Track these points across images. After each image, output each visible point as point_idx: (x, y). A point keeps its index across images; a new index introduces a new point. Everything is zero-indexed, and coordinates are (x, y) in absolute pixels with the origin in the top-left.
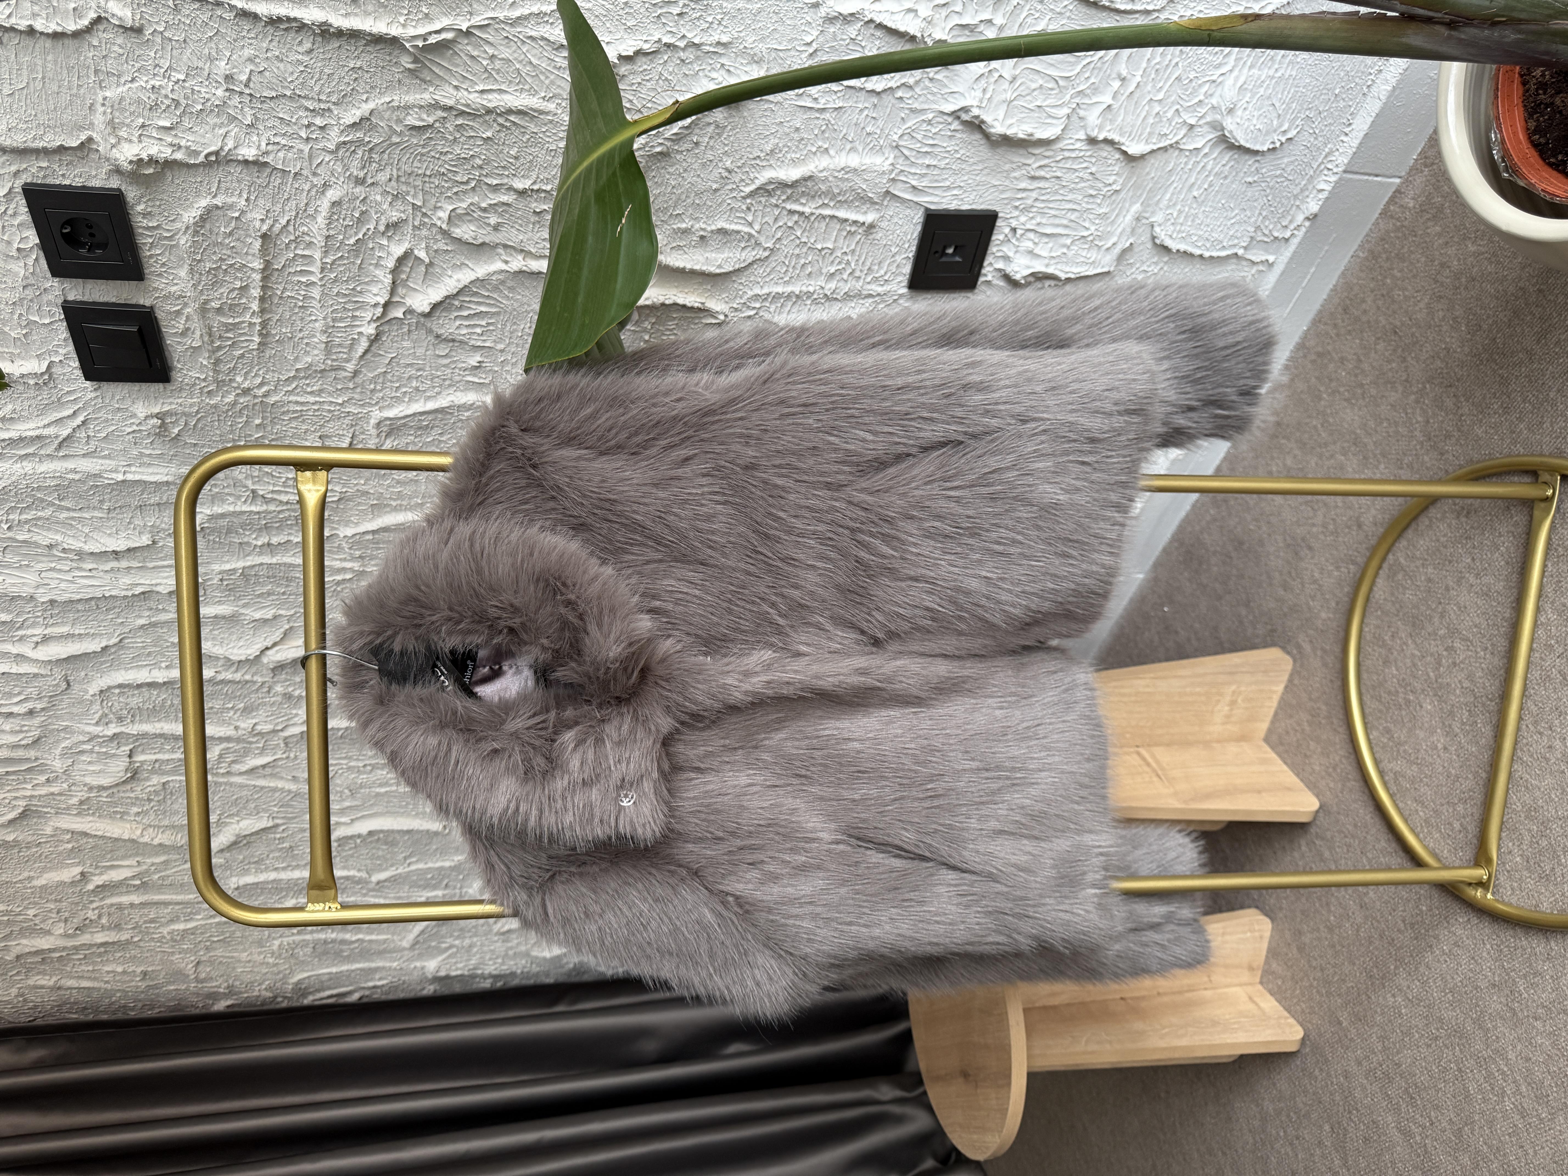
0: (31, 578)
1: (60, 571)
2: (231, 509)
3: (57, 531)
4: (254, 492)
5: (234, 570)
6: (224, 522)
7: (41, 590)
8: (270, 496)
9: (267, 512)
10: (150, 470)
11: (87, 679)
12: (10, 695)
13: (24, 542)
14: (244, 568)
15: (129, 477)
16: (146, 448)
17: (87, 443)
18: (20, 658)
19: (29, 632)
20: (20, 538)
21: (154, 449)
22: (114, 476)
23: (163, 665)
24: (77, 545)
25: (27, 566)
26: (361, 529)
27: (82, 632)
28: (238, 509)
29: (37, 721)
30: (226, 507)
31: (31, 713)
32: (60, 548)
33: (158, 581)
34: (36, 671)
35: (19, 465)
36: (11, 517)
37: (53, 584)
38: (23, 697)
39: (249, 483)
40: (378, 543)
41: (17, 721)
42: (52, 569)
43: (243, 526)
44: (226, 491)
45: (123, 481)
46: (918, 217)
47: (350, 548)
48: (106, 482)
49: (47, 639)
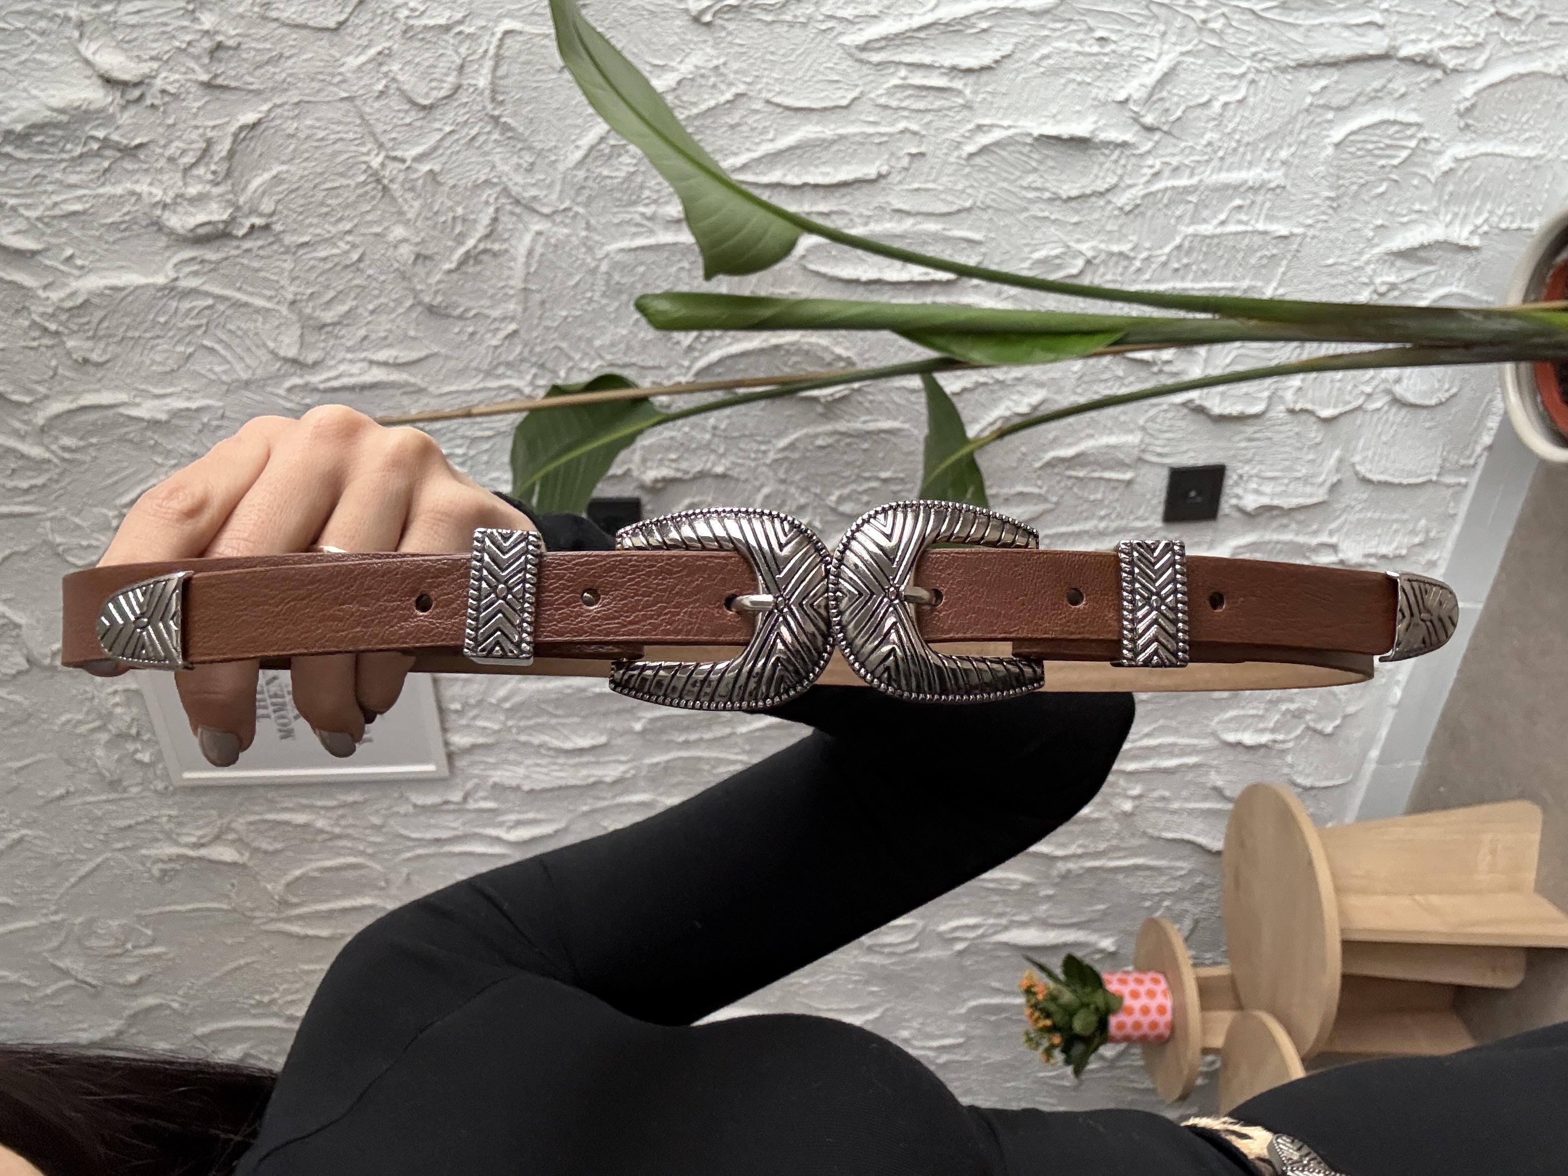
0: (521, 771)
1: (542, 765)
3: (547, 734)
5: (658, 764)
6: (659, 724)
7: (526, 782)
13: (524, 743)
14: (668, 762)
18: (498, 840)
19: (507, 818)
20: (522, 740)
24: (556, 743)
25: (521, 762)
32: (546, 747)
33: (605, 773)
36: (520, 724)
37: (535, 776)
46: (1165, 474)
47: (743, 744)
49: (518, 824)
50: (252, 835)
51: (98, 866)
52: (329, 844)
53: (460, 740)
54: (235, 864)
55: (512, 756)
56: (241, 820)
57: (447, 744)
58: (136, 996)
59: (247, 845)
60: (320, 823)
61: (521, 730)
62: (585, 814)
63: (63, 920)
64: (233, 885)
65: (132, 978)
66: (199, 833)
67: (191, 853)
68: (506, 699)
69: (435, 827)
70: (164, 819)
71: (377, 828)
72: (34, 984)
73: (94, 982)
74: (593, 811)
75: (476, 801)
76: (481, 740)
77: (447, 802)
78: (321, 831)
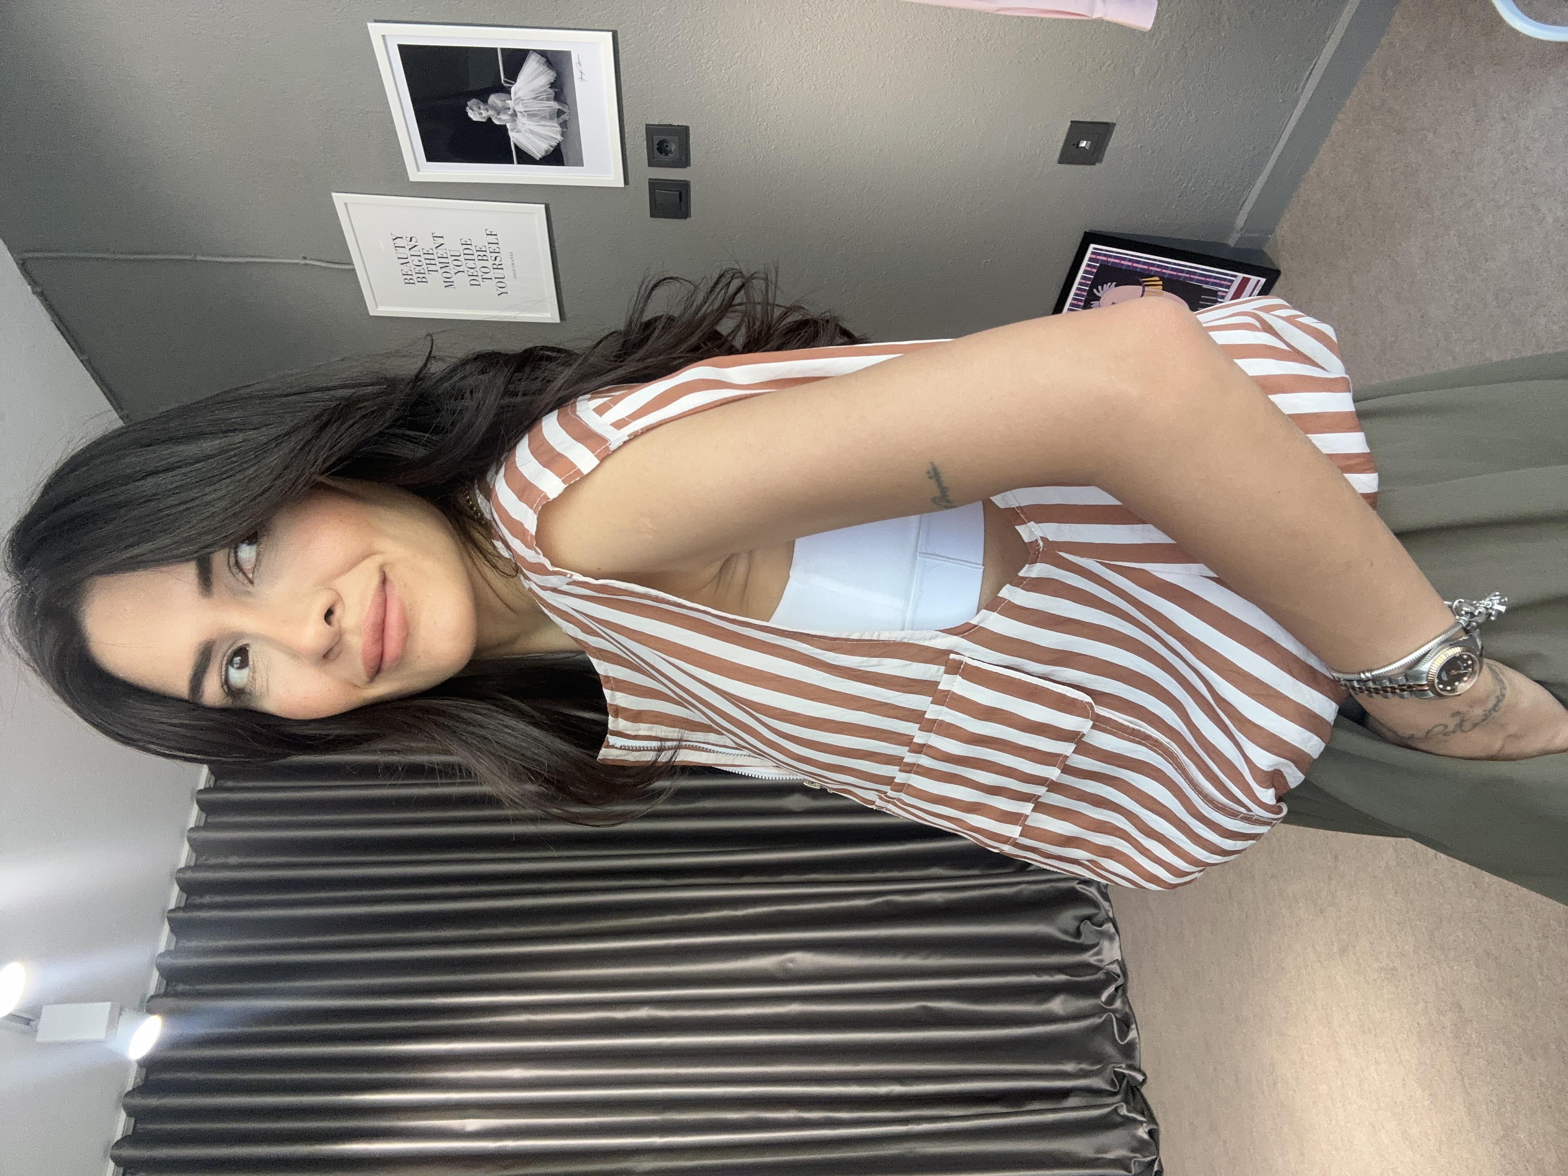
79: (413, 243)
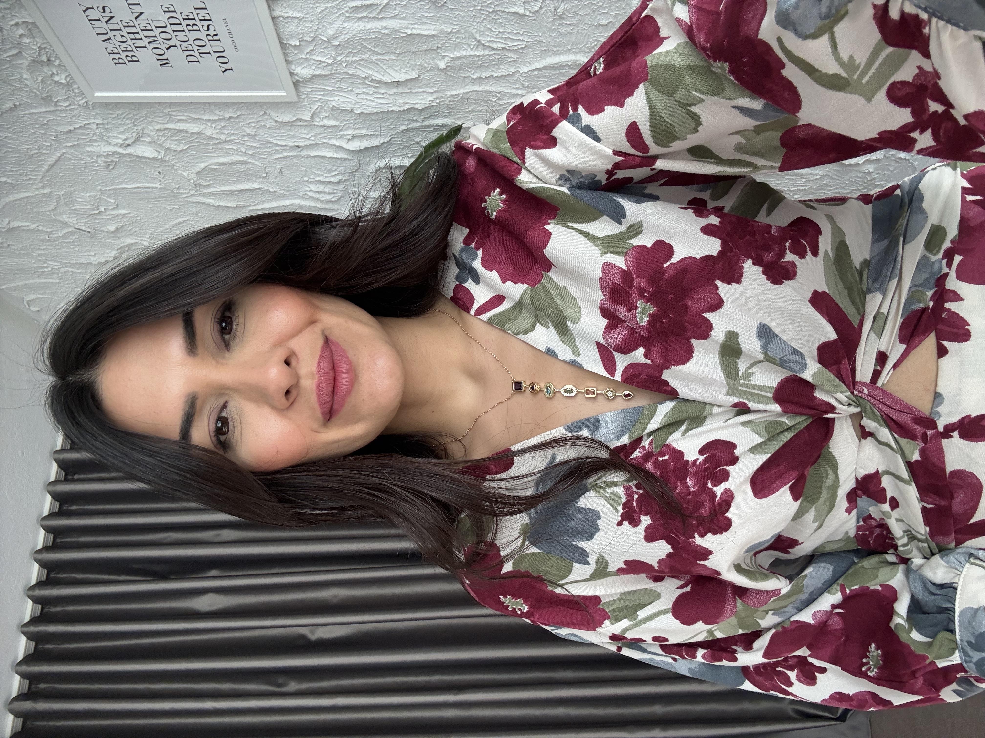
0: (352, 98)
1: (368, 94)
2: (464, 53)
3: (370, 68)
4: (479, 41)
5: (458, 95)
6: (458, 63)
7: (357, 106)
8: (487, 44)
9: (483, 56)
10: (425, 27)
11: (369, 164)
12: (330, 171)
13: (352, 75)
14: (464, 93)
15: (415, 32)
16: (426, 12)
17: (395, 9)
18: (340, 148)
19: (346, 133)
20: (351, 72)
21: (429, 13)
22: (406, 31)
23: (409, 155)
24: (379, 77)
25: (351, 90)
26: (533, 67)
27: (372, 133)
28: (468, 54)
29: (341, 187)
30: (461, 52)
31: (339, 182)
32: (370, 79)
33: (417, 101)
34: (346, 156)
35: (357, 24)
36: (348, 59)
37: (364, 102)
38: (337, 172)
39: (477, 36)
40: (539, 77)
41: (331, 187)
42: (364, 93)
43: (469, 65)
44: (464, 41)
45: (411, 35)
47: (524, 81)
48: (402, 35)
49: (354, 137)
50: (163, 139)
51: (60, 158)
52: (220, 146)
53: (303, 71)
54: (154, 159)
55: (344, 86)
56: (151, 128)
57: (291, 74)
58: (119, 238)
59: (160, 145)
60: (209, 132)
61: (349, 64)
62: (402, 132)
63: (51, 192)
64: (159, 173)
65: (112, 228)
66: (124, 137)
67: (121, 150)
68: (334, 37)
69: (293, 137)
70: (95, 126)
71: (253, 137)
72: (49, 230)
73: (89, 230)
74: (408, 130)
75: (322, 120)
76: (318, 72)
77: (300, 120)
78: (211, 138)
79: (108, 14)
